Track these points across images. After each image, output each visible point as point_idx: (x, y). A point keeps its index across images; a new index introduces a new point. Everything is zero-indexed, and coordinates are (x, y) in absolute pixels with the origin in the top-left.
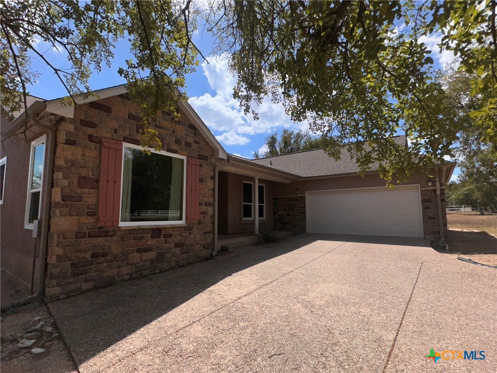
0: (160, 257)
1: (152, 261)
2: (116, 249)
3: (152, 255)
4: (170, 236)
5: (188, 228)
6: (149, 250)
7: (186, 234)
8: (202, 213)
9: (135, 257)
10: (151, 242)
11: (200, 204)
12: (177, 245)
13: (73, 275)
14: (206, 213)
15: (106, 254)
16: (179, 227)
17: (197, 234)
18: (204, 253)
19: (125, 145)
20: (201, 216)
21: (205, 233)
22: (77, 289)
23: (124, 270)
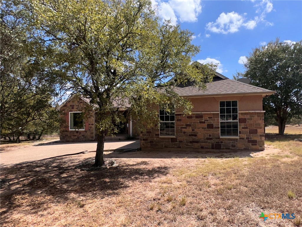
0: (78, 138)
1: (76, 139)
2: (69, 135)
3: (76, 137)
4: (81, 133)
5: (86, 131)
6: (76, 136)
7: (85, 133)
8: (90, 127)
9: (72, 137)
10: (76, 134)
11: (89, 125)
12: (82, 136)
13: (63, 139)
14: (91, 127)
15: (67, 136)
16: (83, 131)
17: (89, 133)
18: (91, 139)
19: (70, 112)
20: (89, 128)
21: (91, 133)
22: (63, 141)
23: (71, 140)
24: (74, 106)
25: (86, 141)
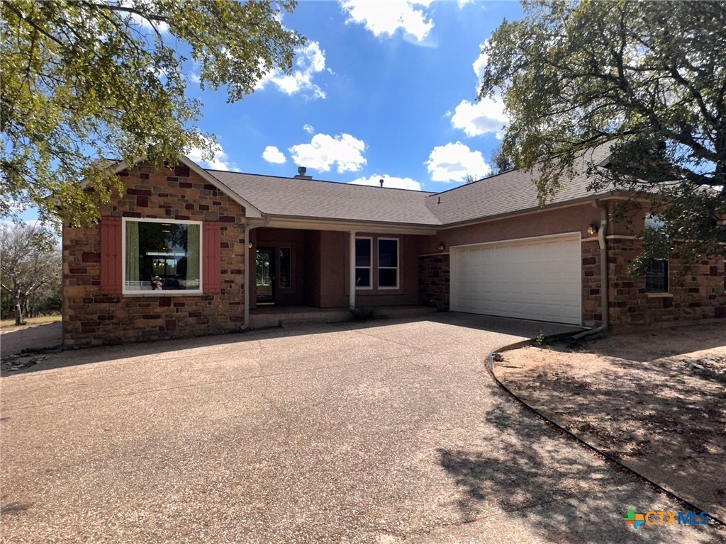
0: (171, 325)
1: (161, 328)
2: (121, 314)
3: (161, 322)
4: (183, 305)
5: (206, 297)
6: (157, 317)
7: (202, 303)
8: (226, 282)
9: (141, 323)
10: (159, 310)
11: (224, 272)
12: (191, 315)
13: (83, 332)
14: (232, 282)
15: (111, 318)
16: (194, 297)
17: (220, 305)
18: (231, 325)
19: (124, 219)
20: (225, 285)
21: (231, 304)
22: (88, 343)
23: (131, 333)
24: (149, 193)
25: (210, 335)
